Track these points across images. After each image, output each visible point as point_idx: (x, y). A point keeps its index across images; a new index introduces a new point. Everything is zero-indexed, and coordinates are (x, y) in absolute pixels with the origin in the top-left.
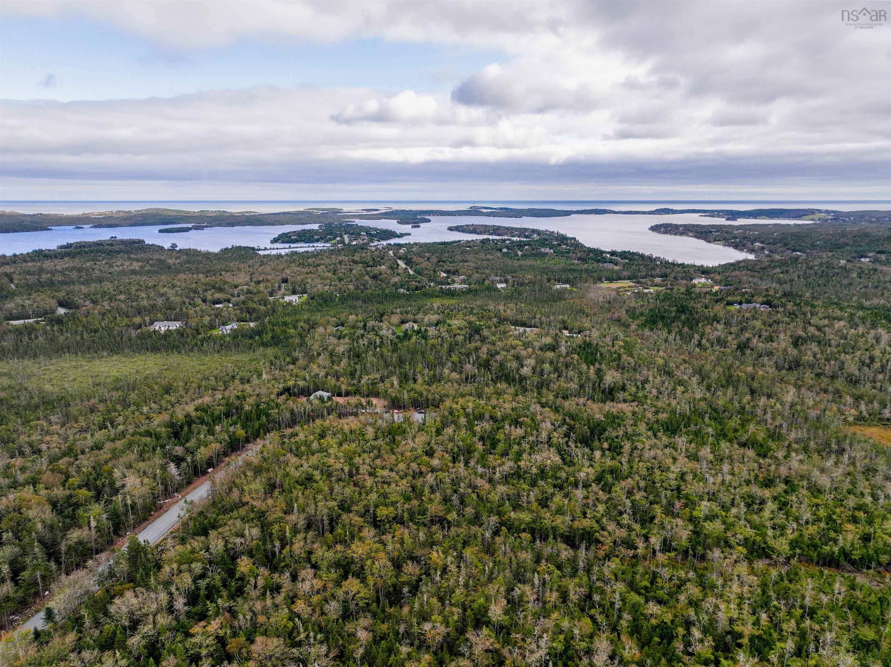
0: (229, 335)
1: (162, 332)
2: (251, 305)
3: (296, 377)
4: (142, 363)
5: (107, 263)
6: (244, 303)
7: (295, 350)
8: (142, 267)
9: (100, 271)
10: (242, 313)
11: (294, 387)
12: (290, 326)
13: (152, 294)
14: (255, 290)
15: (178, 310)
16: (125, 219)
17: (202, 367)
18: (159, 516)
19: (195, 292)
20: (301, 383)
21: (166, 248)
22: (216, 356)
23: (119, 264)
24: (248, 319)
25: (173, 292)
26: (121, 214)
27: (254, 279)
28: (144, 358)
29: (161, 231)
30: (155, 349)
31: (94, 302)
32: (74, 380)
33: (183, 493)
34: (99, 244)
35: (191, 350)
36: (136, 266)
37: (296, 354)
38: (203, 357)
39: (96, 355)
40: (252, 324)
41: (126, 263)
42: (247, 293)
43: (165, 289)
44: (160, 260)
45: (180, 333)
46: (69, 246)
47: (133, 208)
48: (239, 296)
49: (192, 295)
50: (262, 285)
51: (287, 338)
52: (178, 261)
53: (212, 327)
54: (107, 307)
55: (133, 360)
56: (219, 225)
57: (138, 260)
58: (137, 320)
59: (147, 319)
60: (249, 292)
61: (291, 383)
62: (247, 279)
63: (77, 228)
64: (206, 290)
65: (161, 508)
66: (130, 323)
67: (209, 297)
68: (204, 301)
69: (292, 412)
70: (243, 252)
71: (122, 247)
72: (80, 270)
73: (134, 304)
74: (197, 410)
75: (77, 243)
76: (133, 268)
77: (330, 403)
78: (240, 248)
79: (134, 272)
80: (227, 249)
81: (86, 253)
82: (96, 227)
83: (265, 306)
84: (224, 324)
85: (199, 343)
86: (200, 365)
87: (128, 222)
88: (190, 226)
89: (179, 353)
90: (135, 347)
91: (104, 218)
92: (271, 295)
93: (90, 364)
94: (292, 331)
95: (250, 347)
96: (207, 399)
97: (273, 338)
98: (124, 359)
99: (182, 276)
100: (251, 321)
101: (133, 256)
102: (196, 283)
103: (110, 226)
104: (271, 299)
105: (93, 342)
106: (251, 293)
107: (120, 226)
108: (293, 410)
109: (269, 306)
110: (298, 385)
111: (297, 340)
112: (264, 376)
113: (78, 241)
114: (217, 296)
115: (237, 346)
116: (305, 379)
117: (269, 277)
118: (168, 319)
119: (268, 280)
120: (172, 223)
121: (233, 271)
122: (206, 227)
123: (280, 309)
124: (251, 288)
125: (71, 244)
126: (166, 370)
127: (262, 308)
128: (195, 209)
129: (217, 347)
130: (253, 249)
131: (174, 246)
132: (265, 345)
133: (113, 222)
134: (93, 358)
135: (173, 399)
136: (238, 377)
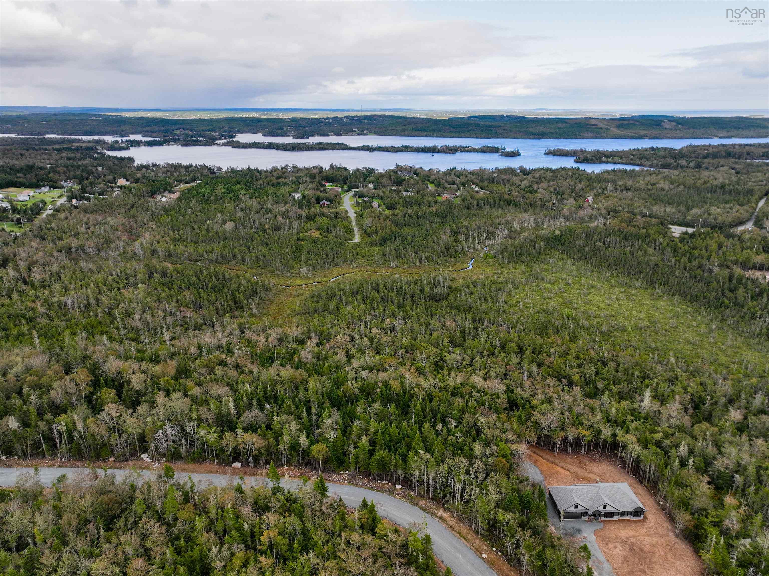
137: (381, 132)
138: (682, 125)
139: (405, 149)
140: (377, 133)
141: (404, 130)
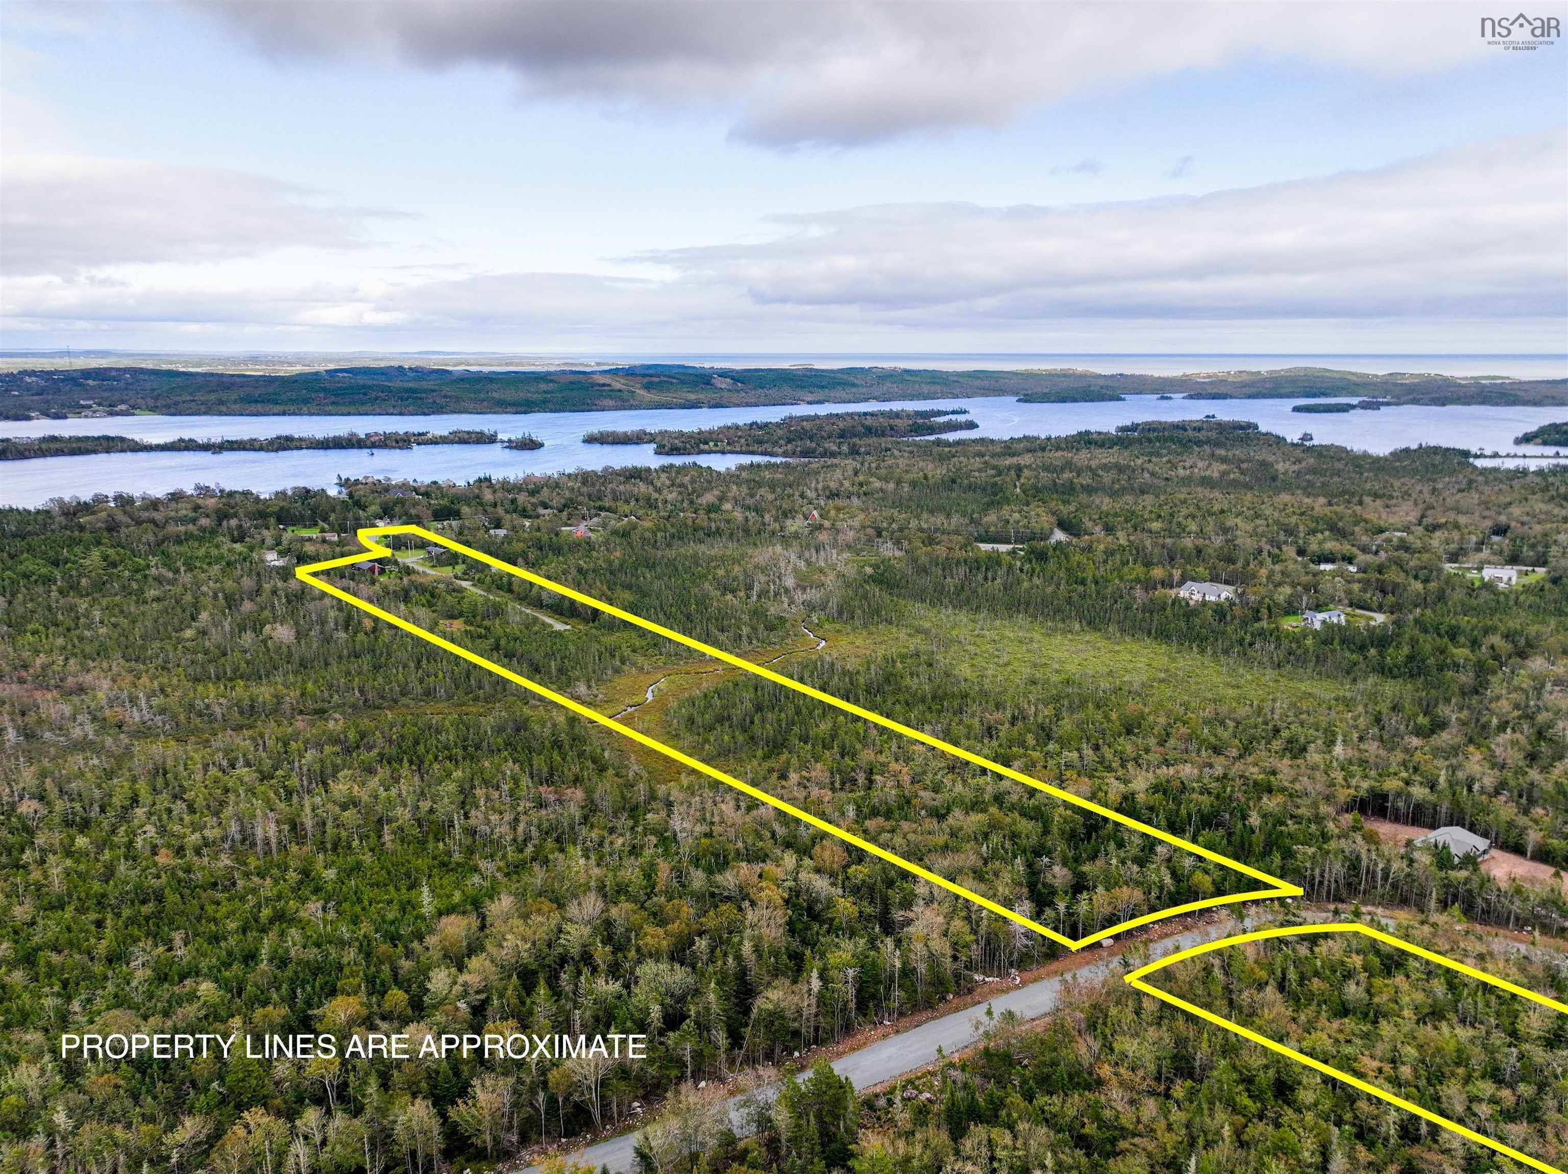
0: (1315, 634)
1: (1192, 603)
2: (1394, 576)
3: (1416, 770)
4: (1129, 657)
5: (1169, 462)
6: (1380, 569)
7: (1448, 701)
8: (1224, 474)
9: (1153, 474)
10: (1364, 590)
11: (1398, 795)
12: (1462, 640)
13: (1210, 528)
14: (1418, 544)
15: (1239, 564)
16: (1244, 385)
17: (1231, 692)
18: (957, 1010)
19: (1290, 531)
20: (1419, 792)
21: (1289, 441)
22: (1270, 673)
23: (1187, 464)
24: (1375, 605)
25: (1249, 528)
26: (1245, 377)
27: (1427, 521)
28: (1135, 647)
29: (1296, 409)
30: (1163, 635)
31: (1109, 529)
32: (1007, 664)
33: (1027, 975)
34: (1181, 427)
35: (1226, 652)
36: (1216, 470)
37: (1444, 711)
38: (1241, 671)
39: (1060, 625)
40: (1380, 618)
41: (1200, 464)
42: (1397, 549)
43: (1238, 520)
44: (1264, 464)
45: (1221, 611)
46: (1134, 427)
47: (1264, 368)
48: (1376, 553)
49: (1282, 537)
50: (1438, 534)
51: (1440, 669)
52: (1296, 468)
53: (1291, 610)
54: (1123, 542)
55: (1117, 648)
56: (1415, 402)
57: (1224, 460)
58: (1158, 573)
59: (1177, 574)
60: (1403, 546)
61: (1391, 785)
62: (1413, 517)
63: (1163, 398)
64: (1314, 532)
65: (970, 991)
66: (1142, 577)
67: (1314, 547)
68: (1301, 552)
69: (1354, 865)
70: (1438, 459)
71: (1213, 435)
72: (1120, 469)
73: (1169, 541)
74: (1156, 788)
75: (1146, 423)
76: (1208, 473)
77: (1463, 874)
78: (1436, 450)
79: (1206, 482)
80: (1407, 450)
81: (1150, 441)
82: (1191, 397)
83: (1426, 581)
84: (1318, 607)
85: (1248, 638)
86: (1228, 684)
87: (1246, 390)
88: (1354, 401)
89: (1202, 651)
90: (1128, 623)
91: (1211, 383)
92: (1454, 557)
93: (1045, 641)
94: (1461, 653)
95: (1349, 670)
96: (1187, 771)
97: (1410, 658)
98: (1102, 643)
99: (1285, 497)
100: (1380, 609)
101: (1222, 452)
102: (1302, 514)
103: (1214, 397)
104: (1449, 568)
105: (1069, 601)
106: (1407, 549)
107: (1231, 397)
108: (1358, 858)
109: (1433, 585)
110: (1409, 795)
111: (1466, 678)
112: (1338, 749)
113: (1150, 420)
114: (1331, 545)
115: (1320, 660)
116: (1433, 787)
117: (1462, 520)
118: (1215, 579)
119: (1457, 526)
120: (1325, 395)
121: (1391, 497)
122: (1388, 404)
123: (1458, 595)
124: (1411, 538)
125: (1138, 425)
126: (1162, 681)
127: (1418, 586)
128: (1379, 370)
129: (1281, 654)
130: (1466, 454)
131: (1307, 437)
132: (1385, 671)
133: (1223, 390)
134: (1055, 630)
135: (1129, 749)
136: (1285, 734)
137: (168, 407)
138: (742, 383)
139: (284, 444)
140: (154, 410)
141: (221, 402)
